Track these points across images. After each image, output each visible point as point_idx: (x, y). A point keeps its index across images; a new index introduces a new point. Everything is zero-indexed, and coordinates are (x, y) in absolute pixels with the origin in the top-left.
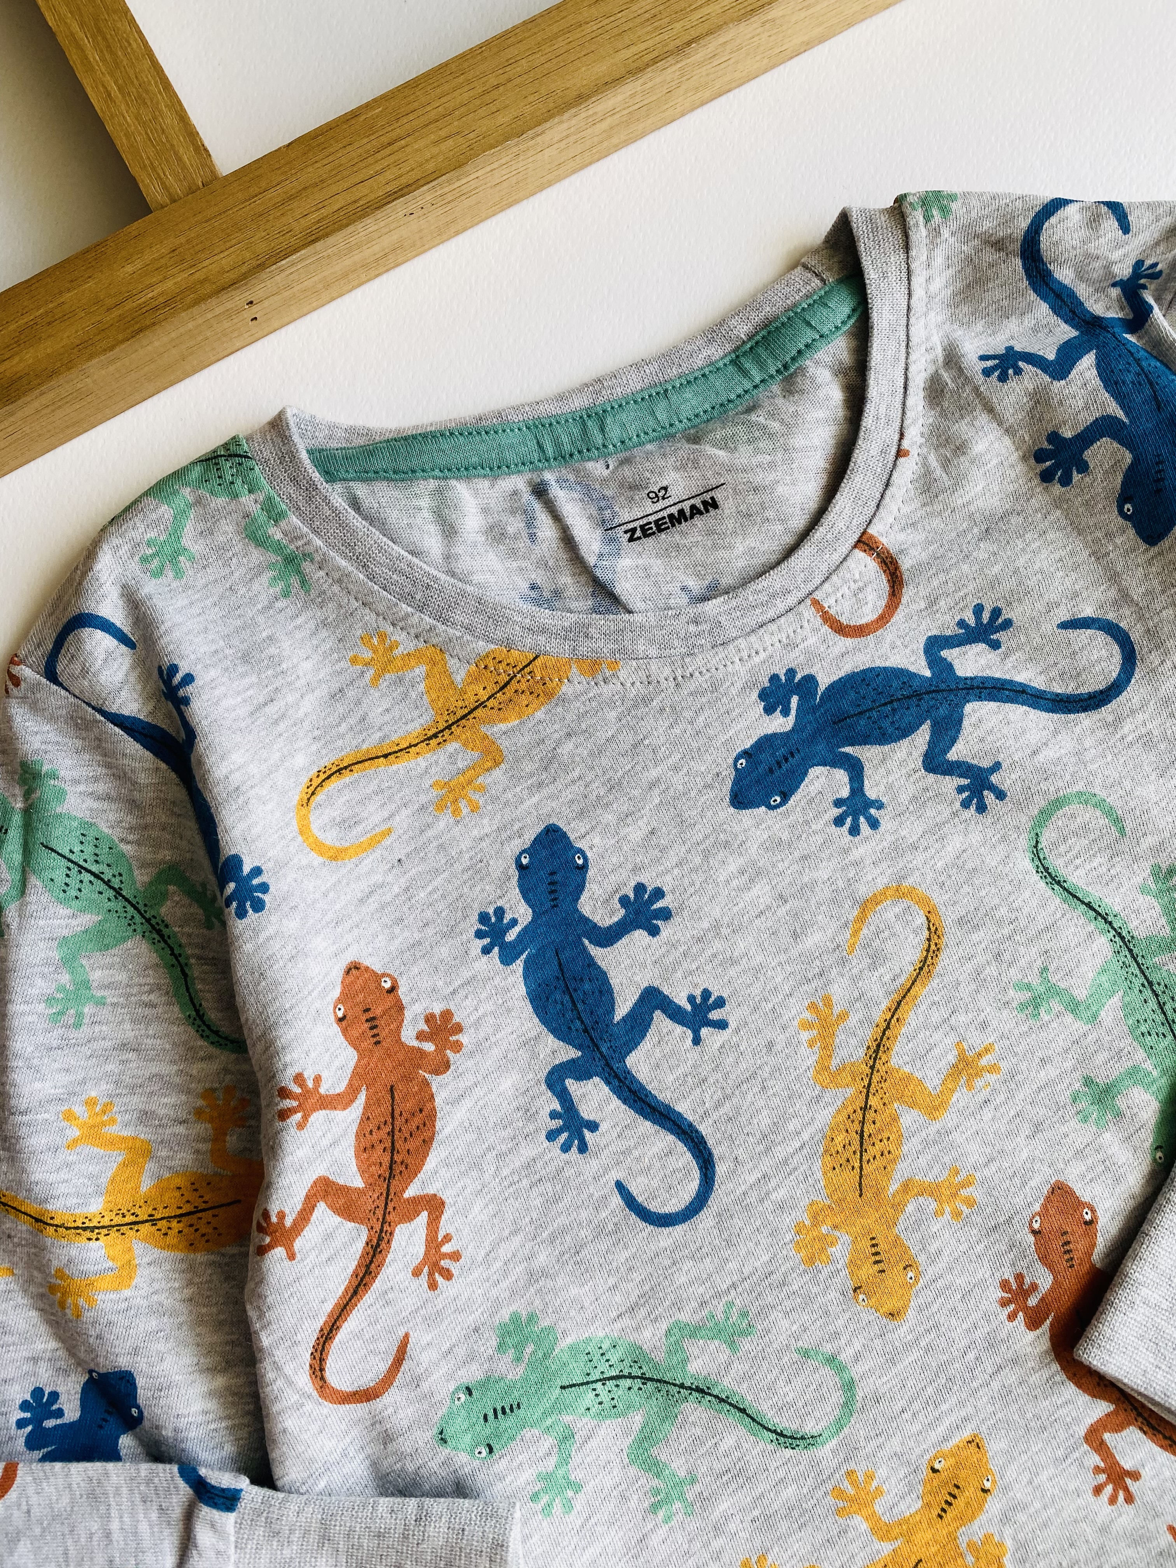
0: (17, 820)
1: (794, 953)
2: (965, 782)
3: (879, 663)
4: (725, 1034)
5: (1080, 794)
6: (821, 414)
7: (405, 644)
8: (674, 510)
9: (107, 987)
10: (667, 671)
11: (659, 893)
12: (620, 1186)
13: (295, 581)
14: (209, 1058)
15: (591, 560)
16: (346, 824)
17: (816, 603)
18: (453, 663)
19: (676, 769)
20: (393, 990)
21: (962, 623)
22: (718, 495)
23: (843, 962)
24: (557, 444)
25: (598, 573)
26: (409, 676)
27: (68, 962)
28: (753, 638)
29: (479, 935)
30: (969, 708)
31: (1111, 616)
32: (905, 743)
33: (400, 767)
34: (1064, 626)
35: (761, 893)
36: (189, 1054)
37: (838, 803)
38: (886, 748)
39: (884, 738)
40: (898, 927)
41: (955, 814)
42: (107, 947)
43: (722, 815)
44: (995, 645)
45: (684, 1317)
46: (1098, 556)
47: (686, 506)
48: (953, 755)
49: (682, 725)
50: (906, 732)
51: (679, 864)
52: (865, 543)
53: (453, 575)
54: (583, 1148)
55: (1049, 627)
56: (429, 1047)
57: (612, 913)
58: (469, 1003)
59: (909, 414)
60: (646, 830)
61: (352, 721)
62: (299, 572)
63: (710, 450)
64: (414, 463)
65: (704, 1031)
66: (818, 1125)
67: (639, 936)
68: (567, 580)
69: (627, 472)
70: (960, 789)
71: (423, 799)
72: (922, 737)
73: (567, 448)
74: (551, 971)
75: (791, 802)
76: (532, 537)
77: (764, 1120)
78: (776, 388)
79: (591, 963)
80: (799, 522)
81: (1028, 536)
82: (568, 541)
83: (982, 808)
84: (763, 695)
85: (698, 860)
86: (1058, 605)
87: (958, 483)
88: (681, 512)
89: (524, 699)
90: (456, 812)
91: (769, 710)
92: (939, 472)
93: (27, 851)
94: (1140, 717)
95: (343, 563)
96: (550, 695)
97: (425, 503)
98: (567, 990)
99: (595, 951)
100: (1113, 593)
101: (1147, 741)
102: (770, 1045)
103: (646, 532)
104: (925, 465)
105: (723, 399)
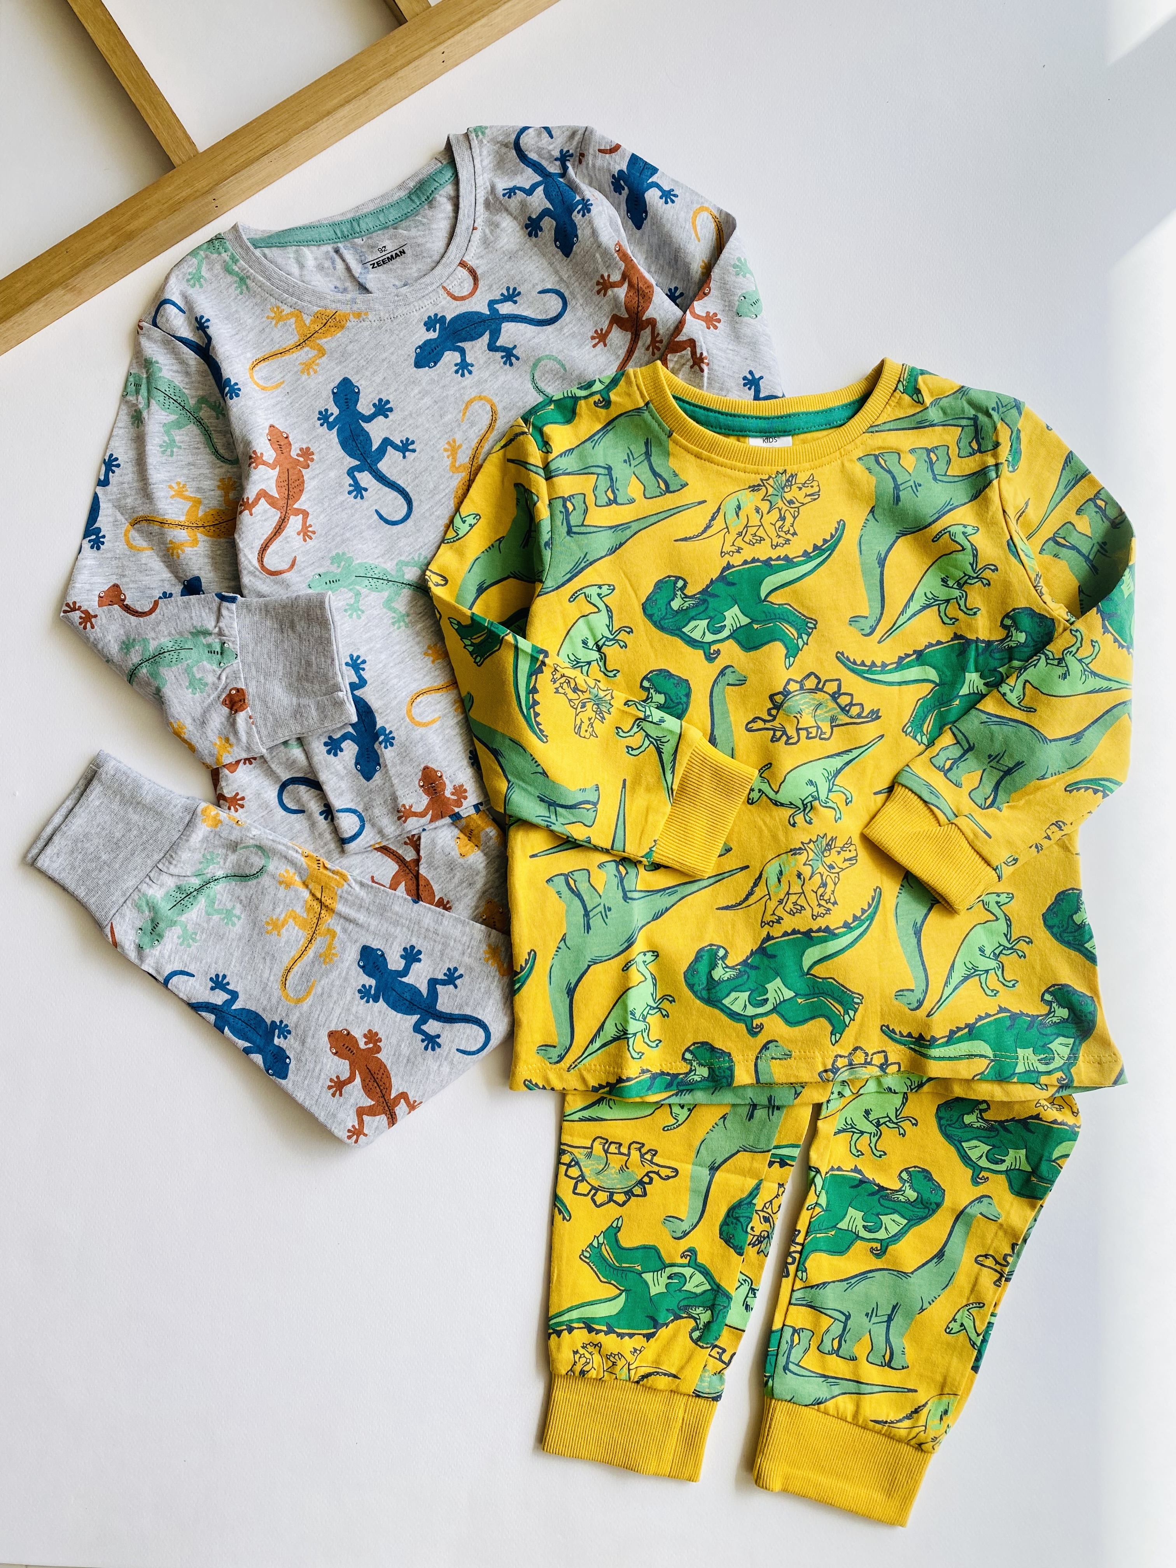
0: (144, 381)
1: (441, 423)
2: (504, 354)
3: (470, 310)
4: (414, 454)
5: (547, 356)
6: (442, 215)
7: (287, 310)
8: (389, 255)
9: (182, 442)
10: (387, 315)
11: (388, 402)
12: (377, 511)
13: (244, 287)
14: (221, 467)
15: (357, 275)
16: (266, 379)
17: (444, 288)
18: (305, 316)
19: (392, 354)
20: (287, 438)
21: (502, 295)
22: (405, 248)
23: (459, 425)
24: (342, 232)
25: (360, 280)
26: (288, 322)
27: (167, 433)
28: (420, 302)
29: (319, 419)
30: (503, 325)
31: (557, 288)
32: (480, 339)
33: (286, 357)
34: (540, 292)
35: (427, 401)
36: (213, 466)
37: (456, 365)
38: (474, 342)
39: (472, 338)
40: (480, 411)
41: (501, 367)
42: (181, 428)
43: (411, 371)
44: (515, 302)
45: (403, 558)
46: (551, 264)
47: (394, 254)
48: (498, 344)
49: (395, 336)
50: (481, 335)
51: (396, 390)
52: (463, 264)
53: (303, 282)
54: (362, 497)
55: (535, 293)
56: (301, 459)
57: (370, 409)
58: (317, 444)
59: (477, 213)
60: (382, 378)
61: (268, 340)
62: (246, 284)
63: (400, 231)
64: (286, 239)
65: (407, 454)
66: (451, 487)
67: (381, 418)
68: (348, 284)
69: (370, 241)
70: (502, 357)
71: (296, 369)
72: (486, 337)
73: (346, 233)
74: (347, 433)
75: (438, 365)
76: (335, 268)
77: (431, 486)
78: (426, 207)
79: (363, 429)
80: (436, 257)
81: (526, 258)
82: (348, 269)
83: (511, 364)
84: (425, 324)
85: (403, 389)
86: (537, 284)
87: (497, 238)
88: (392, 256)
89: (333, 329)
90: (309, 374)
91: (428, 330)
92: (489, 235)
93: (149, 391)
94: (570, 326)
95: (262, 279)
96: (343, 327)
97: (292, 255)
98: (354, 440)
99: (364, 425)
100: (557, 279)
101: (573, 335)
102: (432, 457)
103: (379, 265)
104: (484, 233)
105: (406, 211)
